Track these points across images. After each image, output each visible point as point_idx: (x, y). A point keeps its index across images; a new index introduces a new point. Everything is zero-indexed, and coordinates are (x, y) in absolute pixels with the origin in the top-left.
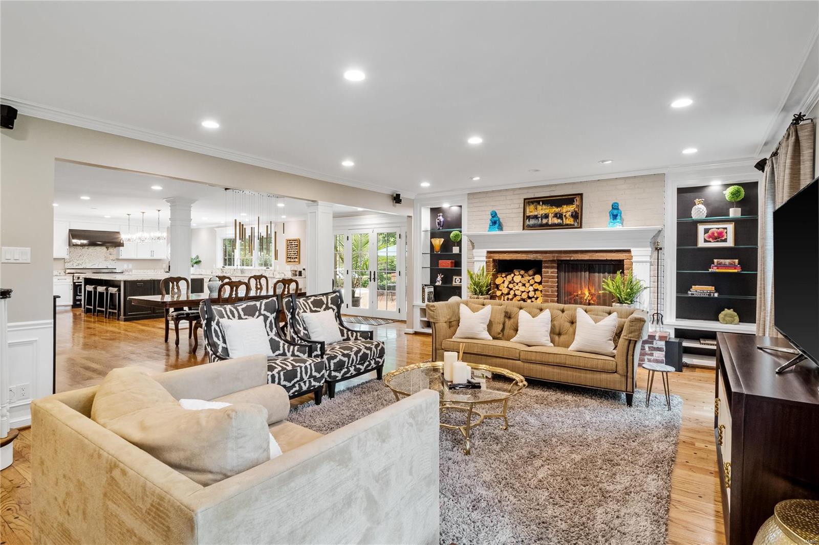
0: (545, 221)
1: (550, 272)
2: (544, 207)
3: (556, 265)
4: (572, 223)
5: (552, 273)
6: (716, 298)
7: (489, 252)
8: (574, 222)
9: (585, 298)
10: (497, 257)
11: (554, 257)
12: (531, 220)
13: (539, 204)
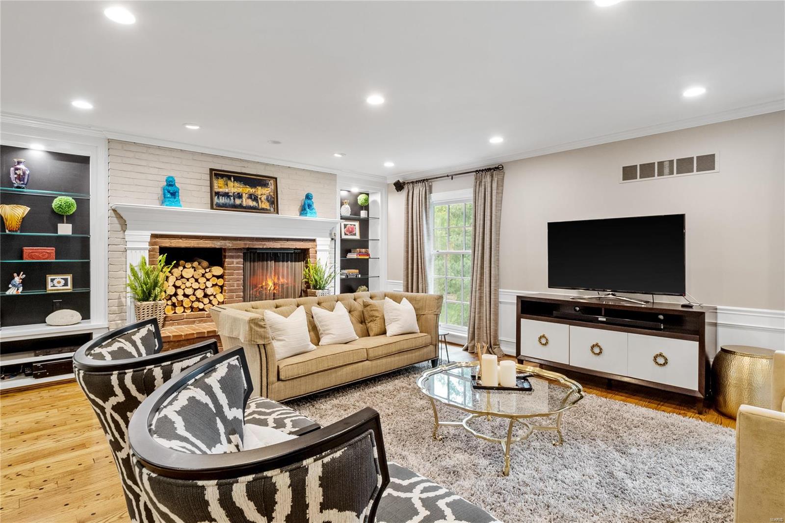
0: (238, 202)
1: (235, 263)
2: (236, 184)
3: (242, 254)
4: (269, 208)
5: (237, 263)
6: (359, 278)
7: (154, 236)
8: (270, 207)
9: (269, 288)
10: (167, 243)
11: (246, 244)
12: (221, 197)
13: (230, 179)
